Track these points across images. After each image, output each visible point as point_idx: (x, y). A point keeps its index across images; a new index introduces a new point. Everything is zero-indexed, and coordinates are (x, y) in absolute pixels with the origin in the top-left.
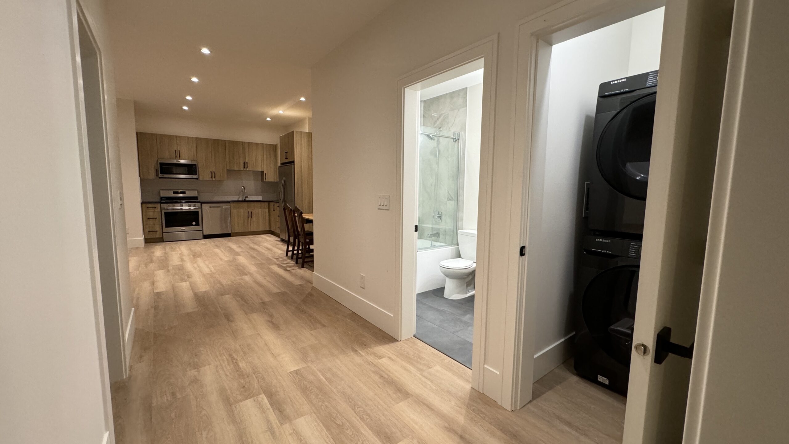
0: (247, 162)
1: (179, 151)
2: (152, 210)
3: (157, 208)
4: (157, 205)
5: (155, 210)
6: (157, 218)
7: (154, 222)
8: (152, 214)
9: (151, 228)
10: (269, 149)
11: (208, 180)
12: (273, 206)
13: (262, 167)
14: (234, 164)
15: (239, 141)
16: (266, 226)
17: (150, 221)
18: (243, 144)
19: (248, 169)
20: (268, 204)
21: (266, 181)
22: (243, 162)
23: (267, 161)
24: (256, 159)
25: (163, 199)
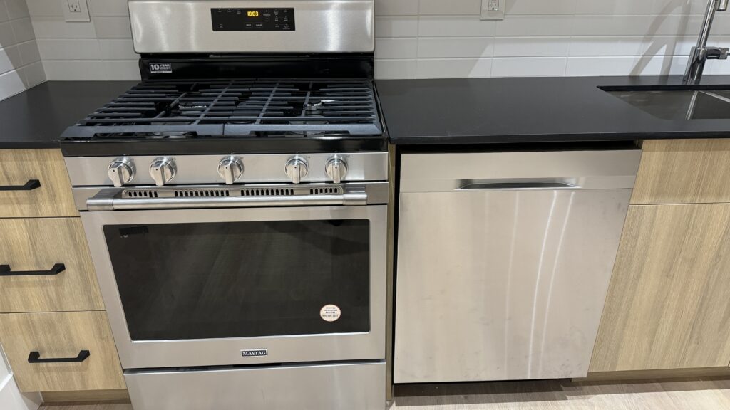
2: (16, 205)
3: (43, 187)
4: (40, 164)
5: (34, 202)
6: (66, 270)
7: (53, 295)
8: (26, 239)
9: (41, 336)
17: (20, 285)
25: (155, 70)
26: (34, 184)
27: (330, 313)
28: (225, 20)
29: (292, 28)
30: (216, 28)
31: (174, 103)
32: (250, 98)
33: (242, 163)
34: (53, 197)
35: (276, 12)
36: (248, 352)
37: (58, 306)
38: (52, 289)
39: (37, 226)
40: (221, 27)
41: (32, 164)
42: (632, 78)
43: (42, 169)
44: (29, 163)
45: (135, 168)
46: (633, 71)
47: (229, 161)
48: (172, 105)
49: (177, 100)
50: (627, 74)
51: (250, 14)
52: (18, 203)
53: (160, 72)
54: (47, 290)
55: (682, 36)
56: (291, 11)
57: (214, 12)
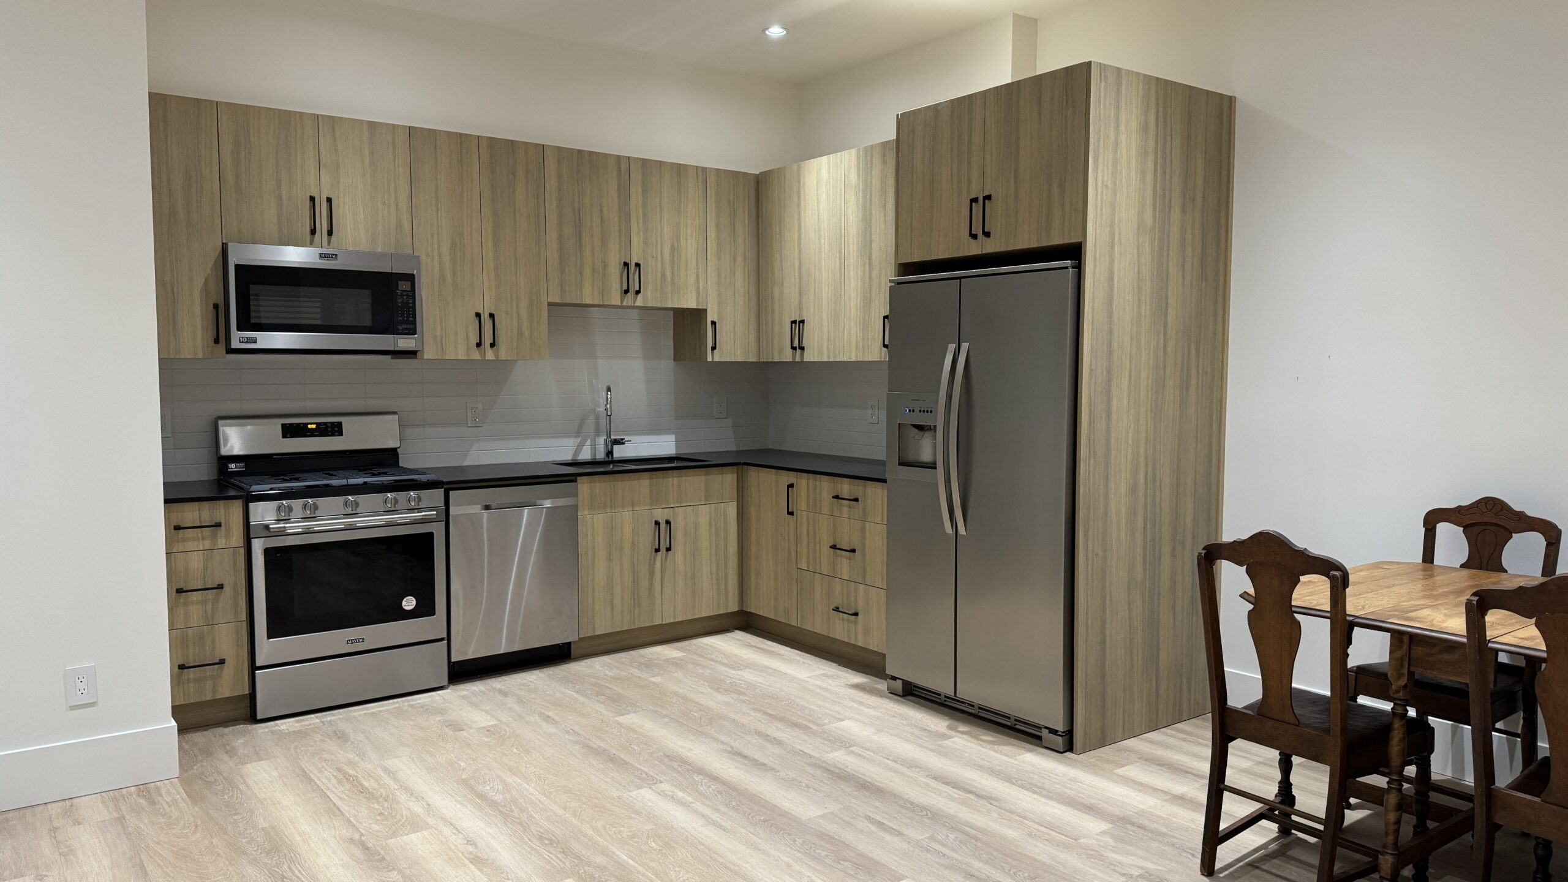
0: (637, 265)
1: (329, 200)
2: (201, 542)
3: (222, 527)
4: (226, 511)
5: (214, 538)
6: (225, 588)
7: (209, 611)
8: (201, 566)
9: (191, 649)
10: (731, 198)
11: (460, 358)
12: (790, 489)
13: (698, 288)
14: (581, 273)
15: (606, 155)
16: (726, 590)
17: (186, 604)
18: (619, 169)
19: (640, 296)
20: (736, 475)
21: (713, 358)
22: (620, 263)
23: (719, 258)
24: (675, 250)
25: (232, 468)
26: (218, 525)
27: (409, 603)
28: (290, 431)
29: (341, 434)
30: (284, 436)
34: (227, 534)
35: (329, 425)
36: (352, 640)
37: (210, 621)
38: (210, 605)
39: (212, 555)
40: (288, 436)
41: (220, 512)
43: (225, 515)
44: (218, 511)
45: (292, 508)
46: (573, 457)
47: (349, 499)
50: (570, 458)
51: (309, 426)
52: (203, 539)
53: (235, 470)
54: (206, 607)
55: (598, 433)
56: (340, 424)
57: (283, 426)
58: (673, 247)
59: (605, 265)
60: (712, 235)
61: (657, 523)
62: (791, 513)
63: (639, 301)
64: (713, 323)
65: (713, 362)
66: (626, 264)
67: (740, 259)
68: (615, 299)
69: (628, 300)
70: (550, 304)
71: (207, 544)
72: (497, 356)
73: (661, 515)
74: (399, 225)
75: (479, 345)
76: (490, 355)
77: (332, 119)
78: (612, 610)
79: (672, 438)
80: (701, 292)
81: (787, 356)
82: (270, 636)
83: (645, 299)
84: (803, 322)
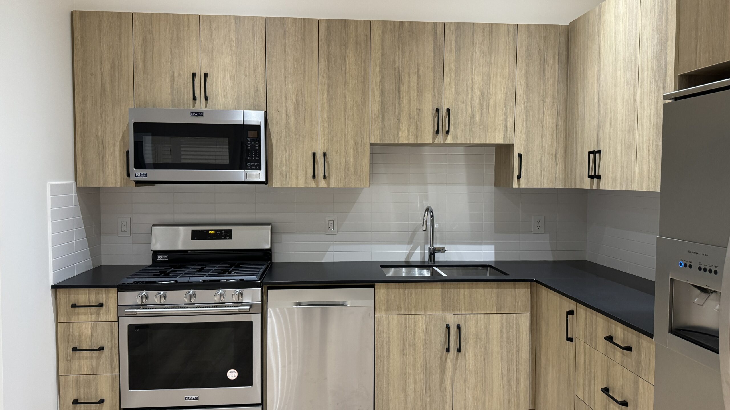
0: (448, 110)
1: (206, 75)
2: (89, 316)
3: (104, 307)
4: (106, 296)
5: (98, 314)
6: (104, 350)
7: (94, 364)
8: (89, 333)
9: (82, 389)
10: (542, 47)
11: (300, 186)
12: (570, 316)
13: (506, 126)
14: (399, 120)
15: (424, 23)
16: (518, 392)
17: (79, 358)
18: (435, 33)
19: (450, 136)
20: (529, 290)
21: (519, 185)
22: (433, 110)
23: (528, 100)
24: (485, 95)
25: (159, 259)
26: (101, 305)
27: (232, 374)
28: (197, 235)
29: (230, 238)
30: (193, 239)
31: (168, 272)
32: (204, 269)
33: (195, 295)
34: (107, 312)
35: (223, 232)
36: (189, 397)
37: (95, 372)
38: (94, 361)
39: (96, 326)
40: (196, 238)
41: (102, 296)
42: (405, 262)
43: (106, 298)
44: (101, 295)
45: (148, 297)
46: (406, 259)
47: (190, 293)
48: (167, 272)
49: (170, 270)
50: (403, 260)
51: (210, 232)
52: (91, 314)
53: (162, 260)
54: (92, 362)
55: (424, 243)
56: (231, 231)
57: (193, 231)
58: (483, 93)
59: (420, 111)
60: (521, 80)
61: (448, 327)
62: (570, 340)
63: (449, 140)
64: (520, 156)
65: (519, 189)
66: (438, 110)
67: (549, 100)
68: (428, 138)
69: (438, 140)
70: (371, 144)
71: (93, 318)
72: (328, 184)
73: (452, 320)
74: (256, 91)
75: (314, 177)
76: (323, 184)
77: (209, 17)
78: (405, 397)
79: (493, 247)
80: (509, 130)
81: (586, 184)
82: (131, 388)
83: (454, 138)
84: (599, 152)
